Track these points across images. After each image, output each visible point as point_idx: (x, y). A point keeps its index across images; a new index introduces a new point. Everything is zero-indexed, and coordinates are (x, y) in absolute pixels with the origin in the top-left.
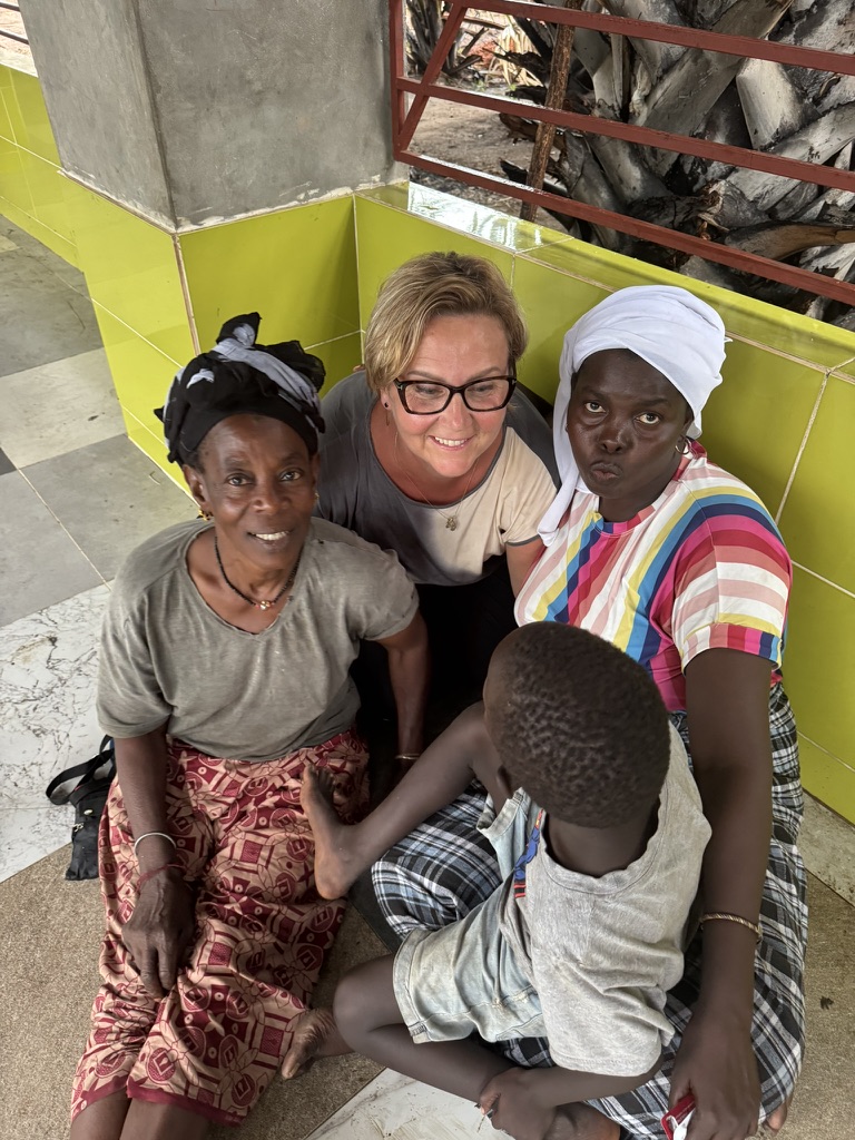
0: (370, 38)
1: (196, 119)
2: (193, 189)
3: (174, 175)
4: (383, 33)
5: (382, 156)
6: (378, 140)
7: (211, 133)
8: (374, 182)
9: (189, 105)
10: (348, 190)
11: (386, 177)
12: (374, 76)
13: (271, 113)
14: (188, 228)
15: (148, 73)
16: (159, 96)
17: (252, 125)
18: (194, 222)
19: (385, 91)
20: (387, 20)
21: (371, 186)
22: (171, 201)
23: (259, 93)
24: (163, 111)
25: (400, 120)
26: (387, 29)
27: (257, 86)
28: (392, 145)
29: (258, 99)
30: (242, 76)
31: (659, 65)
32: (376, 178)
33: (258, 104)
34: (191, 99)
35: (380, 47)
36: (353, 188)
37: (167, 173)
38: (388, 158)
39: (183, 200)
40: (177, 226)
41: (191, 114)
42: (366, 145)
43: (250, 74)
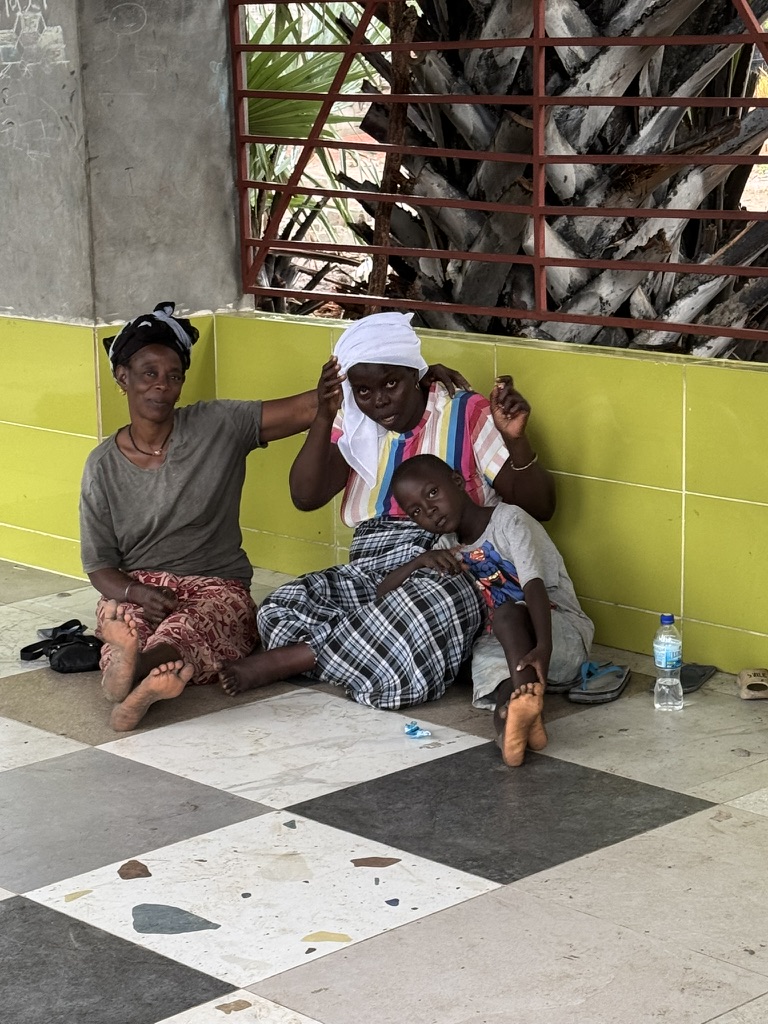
0: (226, 215)
1: (115, 257)
2: (108, 300)
3: (98, 290)
4: (235, 212)
5: (234, 290)
6: (231, 280)
7: (123, 267)
8: (229, 308)
9: (112, 249)
10: (210, 312)
11: (237, 306)
12: (229, 238)
13: (161, 257)
14: (103, 325)
15: (91, 230)
16: (95, 243)
17: (148, 264)
18: (107, 322)
19: (236, 247)
20: (238, 204)
21: (226, 311)
22: (94, 306)
23: (154, 244)
24: (97, 251)
25: (248, 267)
26: (238, 210)
27: (153, 240)
28: (242, 284)
29: (153, 248)
30: (144, 234)
31: (463, 242)
32: (230, 305)
33: (153, 251)
34: (114, 245)
35: (233, 222)
36: (214, 311)
37: (94, 288)
38: (239, 292)
39: (101, 307)
40: (96, 323)
41: (113, 254)
42: (223, 282)
43: (149, 233)
